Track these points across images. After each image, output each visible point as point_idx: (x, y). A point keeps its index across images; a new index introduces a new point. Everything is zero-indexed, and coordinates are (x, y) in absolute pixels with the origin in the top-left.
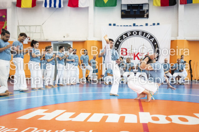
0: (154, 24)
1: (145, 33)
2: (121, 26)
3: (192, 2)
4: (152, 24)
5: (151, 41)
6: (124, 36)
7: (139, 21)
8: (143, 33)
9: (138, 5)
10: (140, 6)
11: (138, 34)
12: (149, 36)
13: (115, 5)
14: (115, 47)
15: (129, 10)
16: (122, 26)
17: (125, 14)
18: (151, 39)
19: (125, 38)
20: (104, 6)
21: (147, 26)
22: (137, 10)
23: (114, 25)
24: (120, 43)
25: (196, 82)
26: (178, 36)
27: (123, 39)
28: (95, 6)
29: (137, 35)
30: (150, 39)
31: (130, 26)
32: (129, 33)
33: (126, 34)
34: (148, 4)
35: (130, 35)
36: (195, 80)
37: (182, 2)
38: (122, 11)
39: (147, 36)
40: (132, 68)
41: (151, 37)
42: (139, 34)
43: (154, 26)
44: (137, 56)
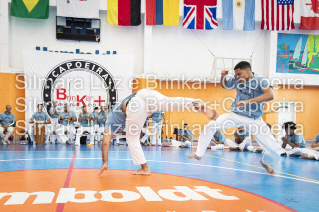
0: (108, 53)
1: (94, 66)
2: (56, 52)
3: (162, 23)
4: (106, 53)
5: (103, 77)
6: (62, 69)
7: (86, 46)
8: (91, 65)
9: (83, 21)
10: (87, 23)
11: (83, 66)
12: (100, 70)
13: (46, 17)
14: (48, 85)
15: (70, 27)
16: (58, 52)
17: (62, 33)
18: (104, 76)
19: (63, 71)
20: (28, 17)
21: (97, 55)
22: (81, 28)
23: (45, 49)
24: (54, 79)
25: (167, 141)
26: (143, 72)
27: (60, 74)
28: (11, 15)
29: (81, 67)
30: (101, 75)
31: (71, 52)
32: (69, 65)
33: (64, 66)
34: (100, 20)
35: (71, 68)
36: (167, 138)
37: (149, 22)
38: (58, 27)
39: (98, 70)
40: (71, 119)
41: (104, 72)
42: (86, 67)
43: (108, 55)
44: (82, 100)
